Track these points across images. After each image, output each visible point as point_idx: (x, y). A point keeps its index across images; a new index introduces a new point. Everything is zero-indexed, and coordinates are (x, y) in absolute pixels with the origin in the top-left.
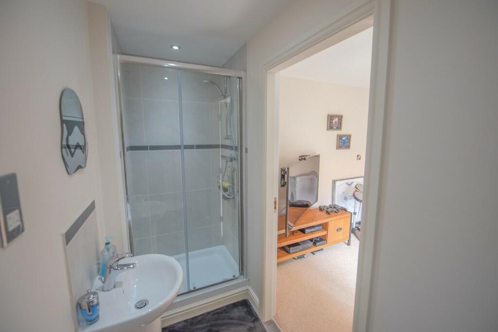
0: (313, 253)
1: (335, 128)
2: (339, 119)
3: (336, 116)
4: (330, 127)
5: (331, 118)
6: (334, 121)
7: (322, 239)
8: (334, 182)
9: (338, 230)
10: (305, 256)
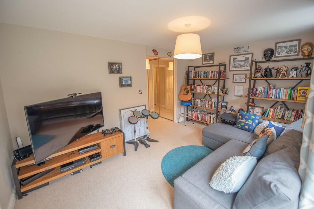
0: (91, 167)
1: (116, 72)
2: (119, 66)
3: (116, 64)
4: (111, 71)
5: (111, 65)
6: (114, 67)
7: (98, 155)
8: (120, 111)
9: (111, 147)
10: (81, 171)
